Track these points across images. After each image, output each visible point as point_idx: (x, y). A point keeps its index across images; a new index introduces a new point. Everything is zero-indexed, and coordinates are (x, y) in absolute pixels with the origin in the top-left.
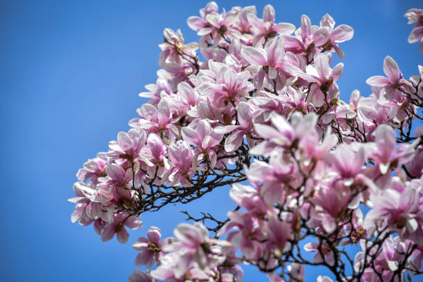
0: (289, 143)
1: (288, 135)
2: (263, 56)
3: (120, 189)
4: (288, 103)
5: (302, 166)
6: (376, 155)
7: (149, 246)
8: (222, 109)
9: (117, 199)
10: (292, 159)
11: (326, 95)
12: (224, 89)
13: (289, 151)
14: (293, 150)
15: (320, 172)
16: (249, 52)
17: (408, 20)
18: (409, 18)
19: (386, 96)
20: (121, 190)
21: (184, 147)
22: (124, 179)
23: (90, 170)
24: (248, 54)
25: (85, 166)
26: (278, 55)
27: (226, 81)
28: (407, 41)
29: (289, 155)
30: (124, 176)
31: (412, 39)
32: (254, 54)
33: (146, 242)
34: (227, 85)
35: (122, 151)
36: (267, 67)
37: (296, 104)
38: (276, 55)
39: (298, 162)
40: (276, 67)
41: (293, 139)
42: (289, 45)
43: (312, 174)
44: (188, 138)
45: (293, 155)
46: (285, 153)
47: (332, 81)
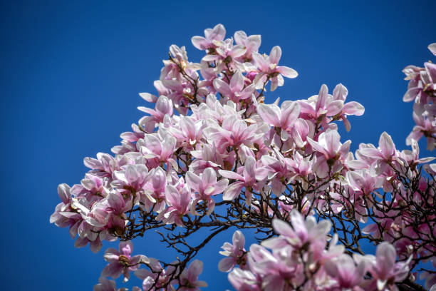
0: (301, 245)
1: (302, 237)
2: (277, 117)
3: (115, 217)
4: (293, 168)
5: (307, 268)
6: (374, 268)
7: (120, 259)
8: (225, 156)
9: (110, 226)
10: (300, 260)
11: (330, 169)
12: (232, 137)
13: (298, 251)
14: (303, 251)
15: (320, 277)
16: (265, 110)
17: (405, 76)
18: (407, 74)
19: (377, 170)
20: (117, 219)
21: (185, 189)
22: (123, 209)
23: (87, 188)
24: (264, 112)
25: (84, 182)
26: (292, 119)
27: (234, 129)
28: (402, 99)
29: (298, 255)
30: (123, 207)
31: (407, 98)
32: (270, 113)
33: (118, 255)
34: (234, 133)
35: (127, 182)
36: (280, 129)
37: (301, 171)
38: (290, 119)
39: (305, 264)
40: (288, 129)
41: (305, 241)
42: (304, 111)
43: (314, 276)
44: (190, 182)
45: (302, 257)
46: (294, 252)
47: (339, 157)
